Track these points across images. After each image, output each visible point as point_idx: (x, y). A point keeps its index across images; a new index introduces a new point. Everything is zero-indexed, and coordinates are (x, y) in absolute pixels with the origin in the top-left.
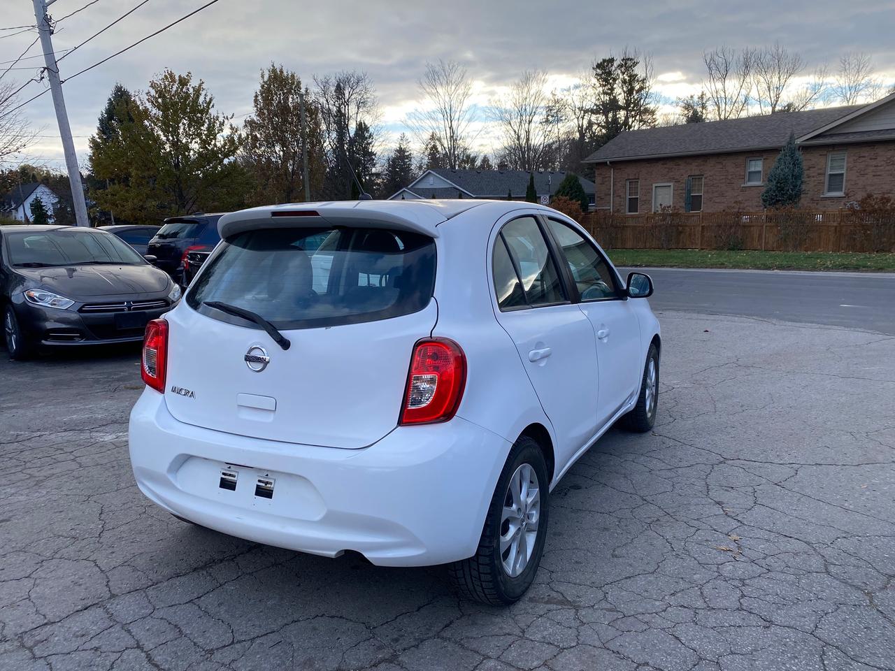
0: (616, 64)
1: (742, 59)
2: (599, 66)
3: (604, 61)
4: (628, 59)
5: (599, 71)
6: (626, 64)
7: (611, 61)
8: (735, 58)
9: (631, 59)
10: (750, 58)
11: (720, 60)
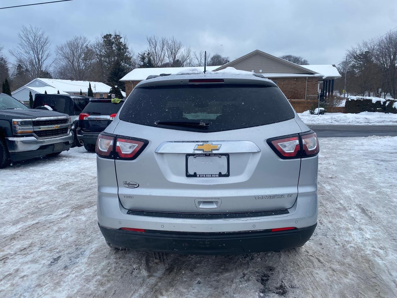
0: (112, 37)
1: (161, 41)
2: (105, 37)
3: (107, 35)
4: (118, 35)
5: (105, 39)
6: (117, 37)
7: (110, 35)
8: (159, 40)
9: (119, 36)
10: (164, 41)
11: (153, 41)
